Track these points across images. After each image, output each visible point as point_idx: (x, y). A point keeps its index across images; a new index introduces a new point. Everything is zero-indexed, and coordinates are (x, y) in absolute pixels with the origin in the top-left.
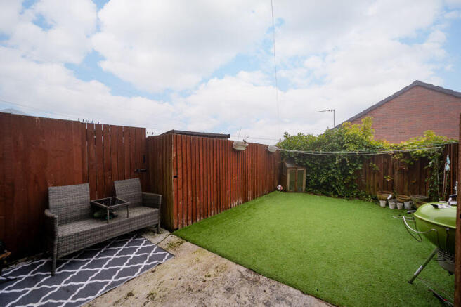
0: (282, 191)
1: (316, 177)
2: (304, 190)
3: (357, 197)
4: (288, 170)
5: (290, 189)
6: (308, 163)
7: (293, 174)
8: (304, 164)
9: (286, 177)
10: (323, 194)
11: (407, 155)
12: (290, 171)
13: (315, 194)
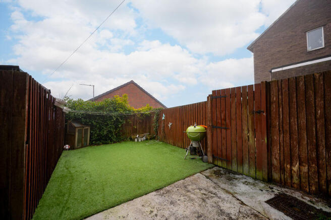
0: (69, 149)
1: (98, 132)
2: (88, 144)
3: (123, 140)
4: (77, 129)
5: (78, 146)
6: (93, 122)
7: (80, 132)
8: (90, 123)
9: (74, 136)
10: (103, 144)
11: (142, 115)
12: (79, 130)
13: (98, 145)
